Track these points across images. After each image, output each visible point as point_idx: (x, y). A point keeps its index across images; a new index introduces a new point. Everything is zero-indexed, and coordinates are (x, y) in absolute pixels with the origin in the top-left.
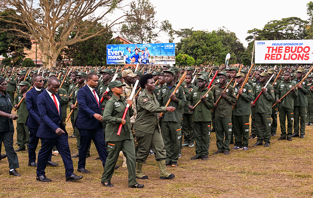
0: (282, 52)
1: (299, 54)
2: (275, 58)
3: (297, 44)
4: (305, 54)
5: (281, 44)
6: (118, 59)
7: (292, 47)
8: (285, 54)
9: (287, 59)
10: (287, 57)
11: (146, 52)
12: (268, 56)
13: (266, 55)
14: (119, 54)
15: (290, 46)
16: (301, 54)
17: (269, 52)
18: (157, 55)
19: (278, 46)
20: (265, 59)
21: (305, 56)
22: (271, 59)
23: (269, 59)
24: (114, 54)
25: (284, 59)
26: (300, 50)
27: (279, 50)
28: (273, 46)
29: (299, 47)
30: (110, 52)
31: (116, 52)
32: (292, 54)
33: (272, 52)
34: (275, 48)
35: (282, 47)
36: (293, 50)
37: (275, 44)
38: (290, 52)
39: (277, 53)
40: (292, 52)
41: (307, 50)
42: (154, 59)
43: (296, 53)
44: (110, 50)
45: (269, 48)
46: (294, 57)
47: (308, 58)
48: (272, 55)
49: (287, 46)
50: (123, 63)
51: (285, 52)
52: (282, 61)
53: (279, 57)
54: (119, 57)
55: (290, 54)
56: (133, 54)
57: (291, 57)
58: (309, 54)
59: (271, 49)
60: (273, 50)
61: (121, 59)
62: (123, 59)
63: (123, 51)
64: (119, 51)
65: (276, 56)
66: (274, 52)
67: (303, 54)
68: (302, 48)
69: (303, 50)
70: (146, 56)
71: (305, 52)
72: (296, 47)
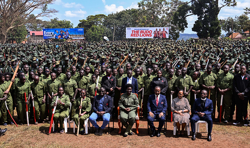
0: (139, 33)
1: (147, 34)
2: (136, 36)
3: (146, 29)
4: (150, 34)
5: (139, 29)
6: (50, 36)
7: (144, 31)
8: (140, 34)
9: (141, 36)
10: (141, 35)
11: (67, 33)
12: (132, 35)
13: (131, 34)
14: (51, 34)
15: (143, 30)
16: (148, 34)
17: (133, 33)
18: (73, 34)
19: (137, 30)
20: (131, 36)
21: (150, 35)
22: (134, 36)
23: (133, 36)
24: (48, 34)
25: (140, 36)
26: (147, 32)
27: (138, 32)
28: (135, 30)
29: (147, 31)
30: (45, 33)
31: (49, 33)
32: (144, 34)
33: (134, 33)
34: (136, 31)
35: (139, 31)
36: (144, 32)
37: (135, 29)
38: (143, 33)
39: (137, 33)
40: (144, 33)
41: (150, 32)
42: (72, 36)
43: (145, 33)
44: (45, 31)
45: (133, 31)
46: (145, 35)
47: (151, 36)
48: (134, 34)
49: (141, 30)
50: (54, 38)
51: (141, 33)
52: (139, 37)
53: (137, 35)
54: (51, 35)
55: (143, 34)
56: (59, 34)
57: (143, 35)
58: (151, 34)
59: (134, 32)
60: (135, 32)
61: (52, 36)
62: (53, 36)
63: (53, 32)
64: (51, 32)
65: (136, 35)
66: (135, 33)
67: (149, 34)
68: (148, 31)
69: (149, 32)
70: (67, 34)
71: (149, 33)
72: (146, 31)
